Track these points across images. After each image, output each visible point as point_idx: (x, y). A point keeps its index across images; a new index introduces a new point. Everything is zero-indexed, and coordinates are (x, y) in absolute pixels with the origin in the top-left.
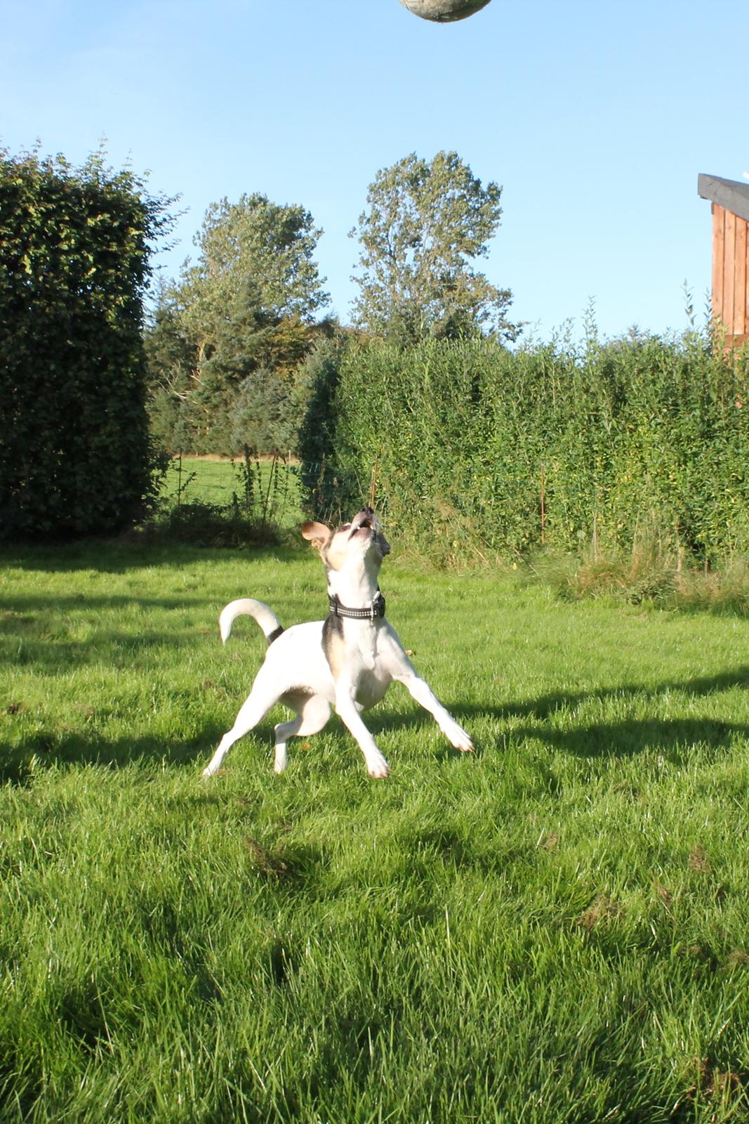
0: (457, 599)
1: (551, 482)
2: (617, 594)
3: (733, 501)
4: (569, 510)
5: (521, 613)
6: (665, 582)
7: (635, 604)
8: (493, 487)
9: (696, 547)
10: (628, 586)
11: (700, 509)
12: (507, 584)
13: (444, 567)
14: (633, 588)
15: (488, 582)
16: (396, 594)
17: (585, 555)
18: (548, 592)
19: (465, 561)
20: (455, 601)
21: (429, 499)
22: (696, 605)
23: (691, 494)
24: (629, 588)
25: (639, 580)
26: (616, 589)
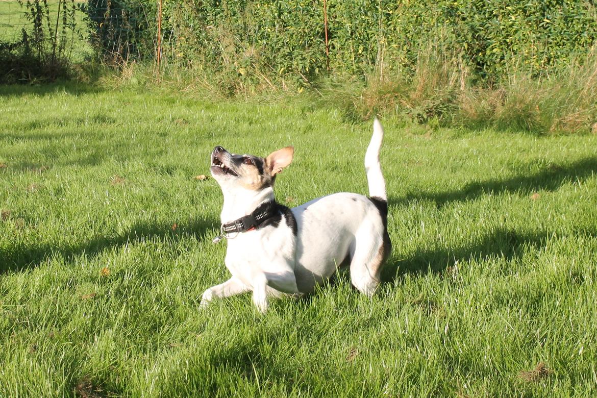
0: (246, 125)
1: (334, 7)
2: (403, 114)
3: (513, 19)
4: (352, 34)
5: (311, 135)
6: (450, 101)
7: (421, 123)
8: (276, 14)
9: (479, 66)
10: (413, 106)
11: (482, 28)
12: (295, 108)
13: (232, 94)
14: (417, 108)
15: (275, 107)
16: (186, 122)
17: (369, 76)
18: (335, 114)
19: (252, 88)
20: (245, 126)
21: (215, 28)
22: (480, 122)
23: (472, 14)
24: (414, 108)
25: (424, 99)
26: (401, 110)
